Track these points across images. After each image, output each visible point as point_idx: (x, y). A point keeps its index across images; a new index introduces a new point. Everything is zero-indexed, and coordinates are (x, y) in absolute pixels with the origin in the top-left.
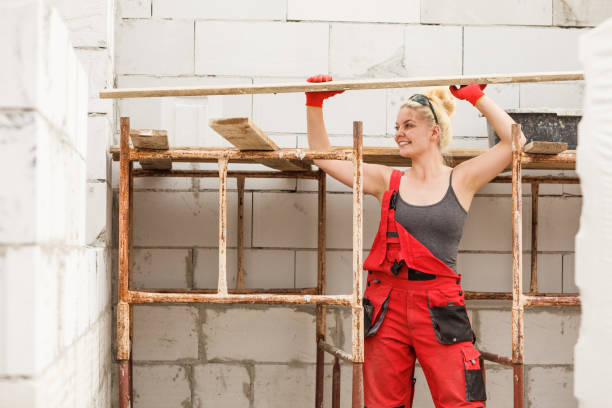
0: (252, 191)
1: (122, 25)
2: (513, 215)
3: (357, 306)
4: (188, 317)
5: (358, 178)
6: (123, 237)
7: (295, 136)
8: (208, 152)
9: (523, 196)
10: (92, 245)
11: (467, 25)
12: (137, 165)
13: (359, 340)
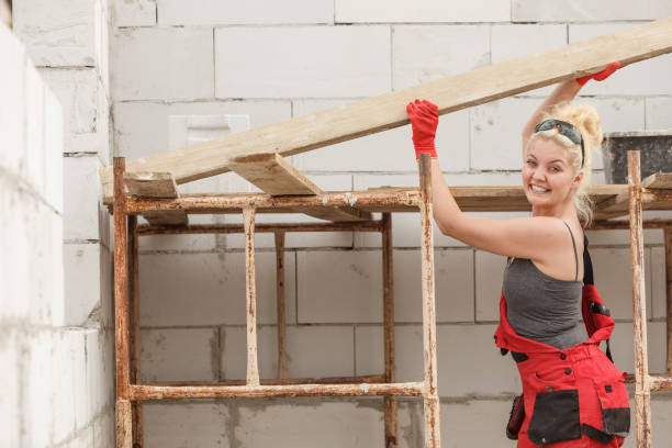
0: (295, 249)
1: (117, 36)
2: (633, 270)
3: (430, 397)
4: (215, 418)
5: (427, 229)
6: (121, 314)
7: (350, 176)
8: (228, 200)
9: (646, 246)
10: (83, 326)
11: (572, 23)
12: (141, 220)
13: (434, 441)
